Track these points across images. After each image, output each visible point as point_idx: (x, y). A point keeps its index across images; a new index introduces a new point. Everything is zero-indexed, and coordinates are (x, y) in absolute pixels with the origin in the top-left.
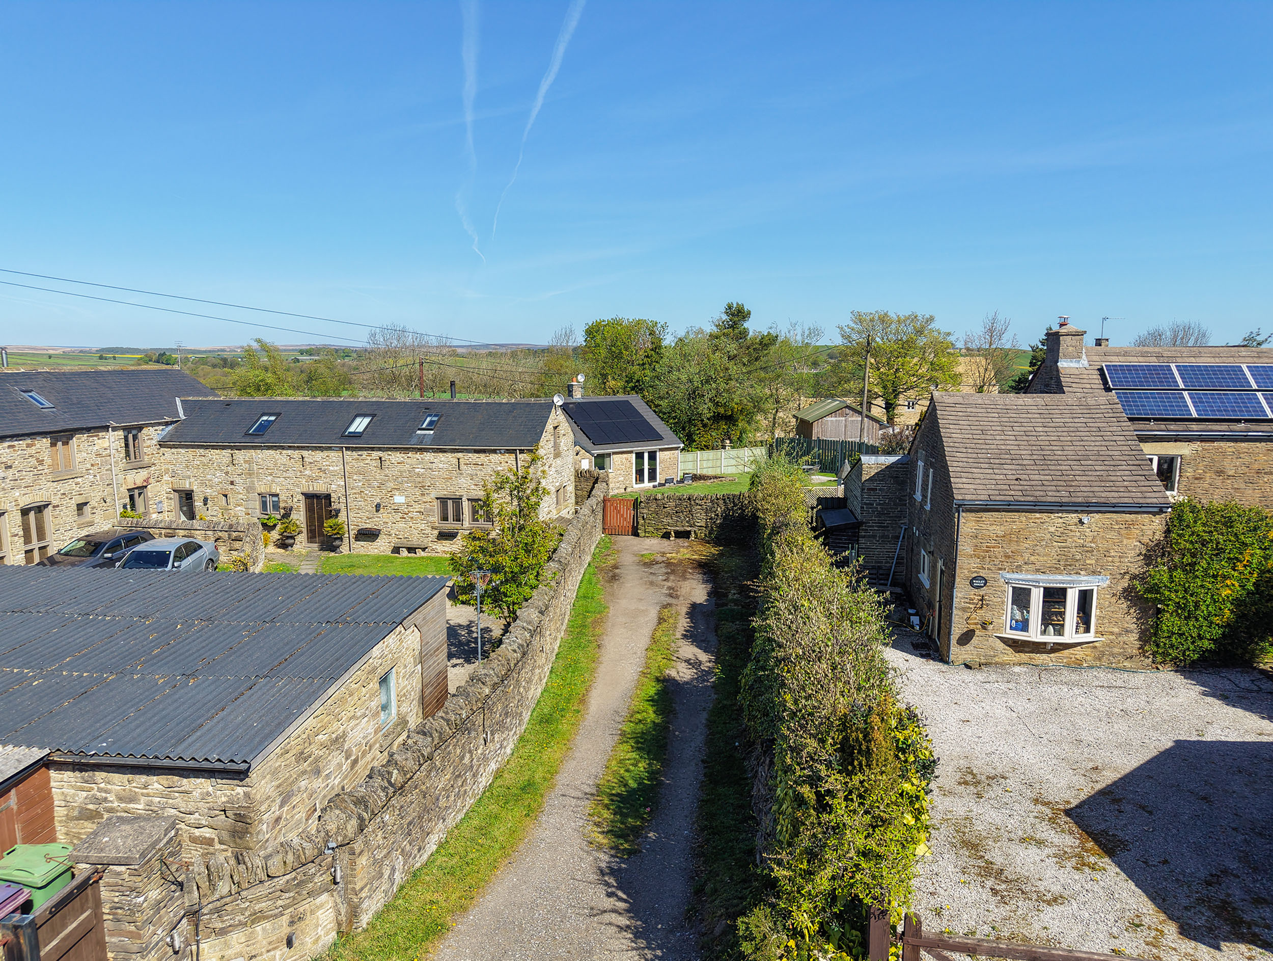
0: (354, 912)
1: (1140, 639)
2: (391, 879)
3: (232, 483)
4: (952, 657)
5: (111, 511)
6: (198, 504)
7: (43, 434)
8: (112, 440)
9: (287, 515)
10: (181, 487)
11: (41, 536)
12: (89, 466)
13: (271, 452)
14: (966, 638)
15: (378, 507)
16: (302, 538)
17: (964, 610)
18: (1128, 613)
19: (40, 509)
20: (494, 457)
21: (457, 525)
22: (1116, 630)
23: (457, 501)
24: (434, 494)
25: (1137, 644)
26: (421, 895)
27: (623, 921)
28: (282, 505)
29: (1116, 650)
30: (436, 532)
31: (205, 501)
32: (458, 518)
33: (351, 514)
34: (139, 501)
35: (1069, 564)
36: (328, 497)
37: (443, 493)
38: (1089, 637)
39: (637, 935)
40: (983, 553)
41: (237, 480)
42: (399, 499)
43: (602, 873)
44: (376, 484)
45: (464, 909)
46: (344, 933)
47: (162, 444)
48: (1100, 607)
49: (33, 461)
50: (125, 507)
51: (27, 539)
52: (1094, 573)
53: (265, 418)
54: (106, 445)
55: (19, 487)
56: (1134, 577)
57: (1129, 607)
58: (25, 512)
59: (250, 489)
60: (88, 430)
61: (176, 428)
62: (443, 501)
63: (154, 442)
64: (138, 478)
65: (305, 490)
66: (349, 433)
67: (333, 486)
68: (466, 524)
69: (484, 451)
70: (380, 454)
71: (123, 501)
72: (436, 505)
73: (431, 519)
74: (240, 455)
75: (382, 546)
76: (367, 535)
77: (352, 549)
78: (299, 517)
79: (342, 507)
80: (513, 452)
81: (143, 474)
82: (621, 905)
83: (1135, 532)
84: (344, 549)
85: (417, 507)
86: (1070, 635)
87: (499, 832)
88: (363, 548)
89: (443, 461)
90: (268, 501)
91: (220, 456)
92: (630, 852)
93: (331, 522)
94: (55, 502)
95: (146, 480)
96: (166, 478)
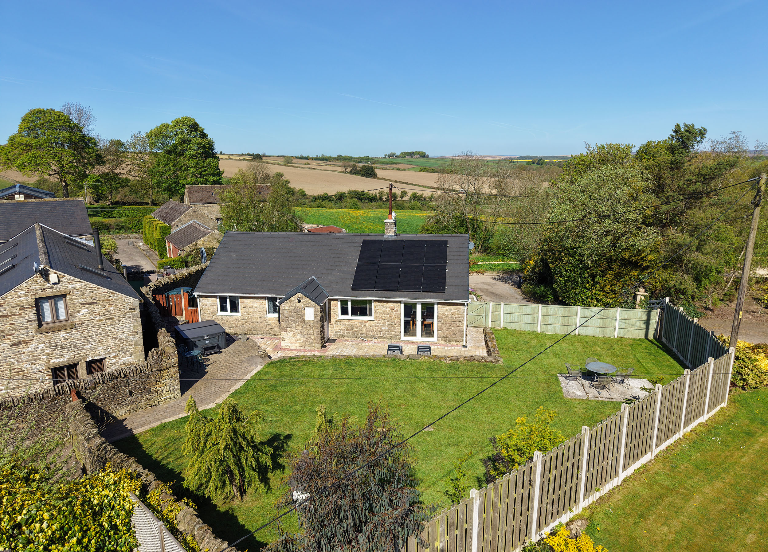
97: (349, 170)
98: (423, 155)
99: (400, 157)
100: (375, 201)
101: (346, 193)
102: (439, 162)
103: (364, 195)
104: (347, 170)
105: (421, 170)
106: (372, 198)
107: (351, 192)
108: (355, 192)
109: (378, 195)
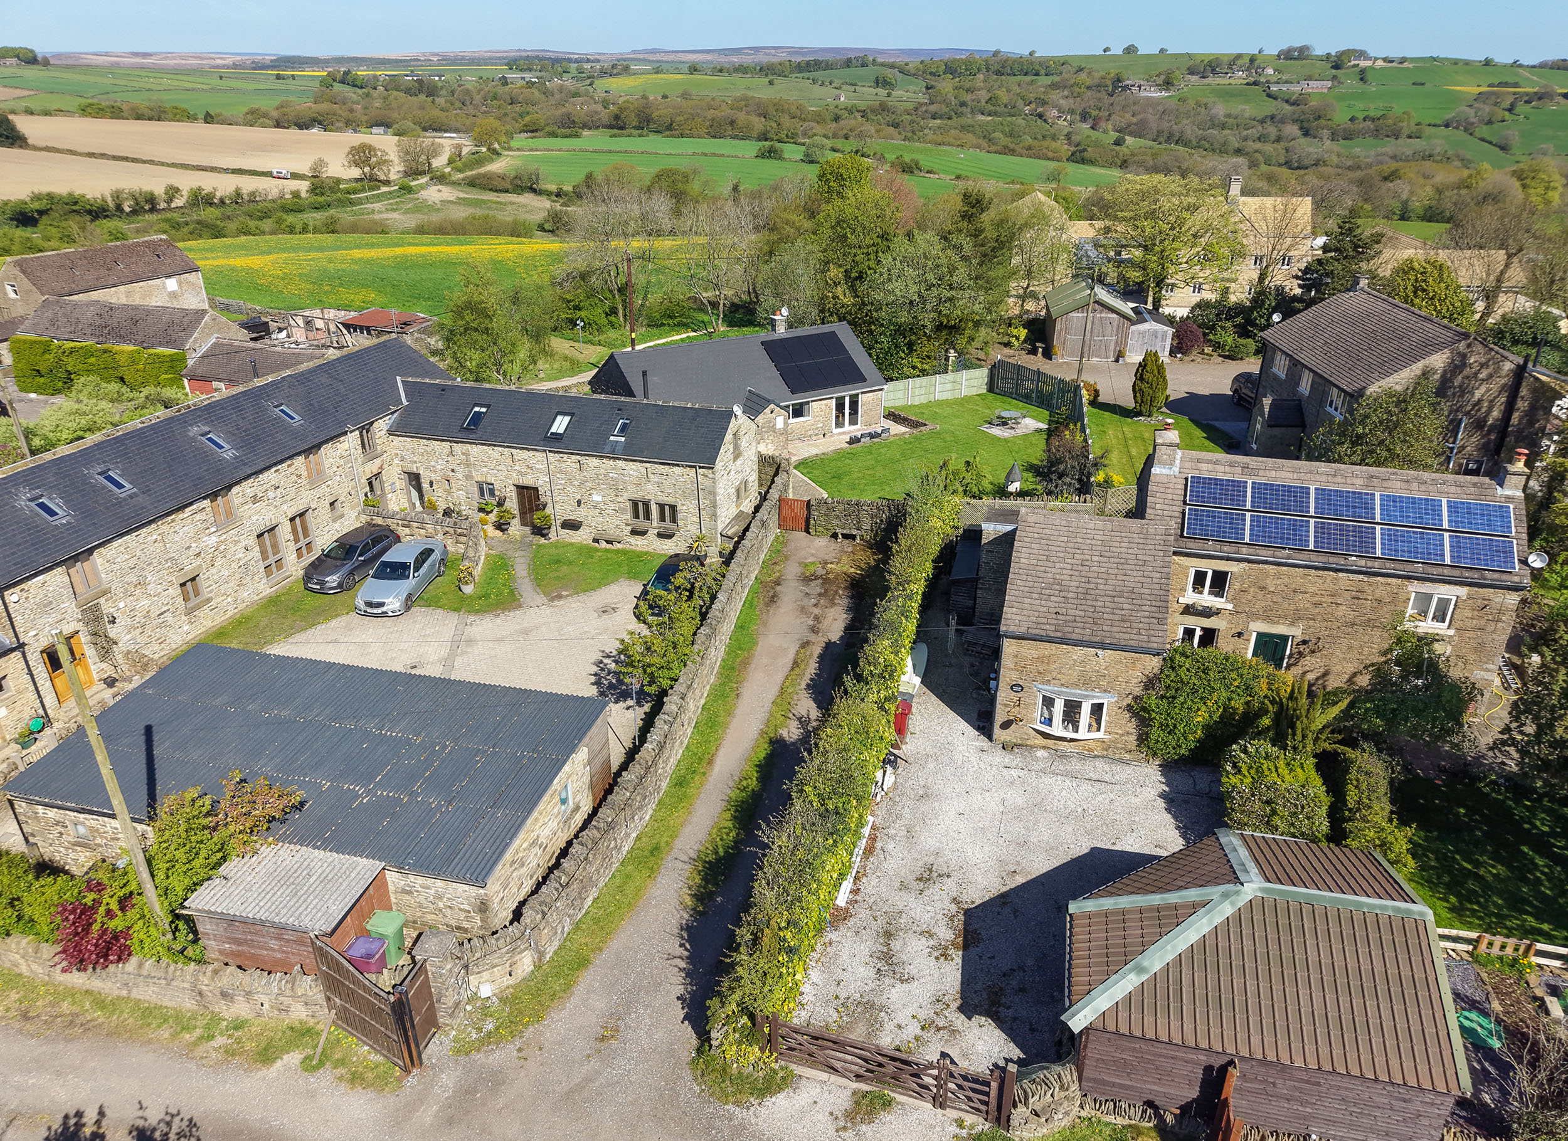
0: (541, 954)
1: (1137, 740)
2: (563, 933)
3: (453, 471)
4: (995, 737)
5: (356, 501)
6: (425, 486)
7: (299, 454)
8: (351, 440)
9: (500, 504)
10: (410, 470)
11: (306, 535)
12: (335, 469)
13: (485, 447)
14: (1006, 725)
15: (579, 503)
16: (515, 523)
17: (1006, 705)
18: (1130, 721)
19: (302, 515)
20: (676, 469)
21: (647, 524)
22: (1120, 732)
23: (647, 505)
24: (626, 496)
25: (1136, 743)
26: (581, 938)
27: (683, 965)
28: (497, 493)
29: (1119, 746)
30: (630, 528)
31: (431, 484)
32: (648, 517)
33: (557, 507)
34: (376, 484)
35: (1086, 683)
36: (536, 489)
37: (634, 496)
38: (1100, 735)
39: (687, 975)
40: (1021, 669)
41: (457, 468)
42: (597, 498)
43: (682, 929)
44: (576, 483)
45: (600, 949)
46: (538, 966)
47: (391, 433)
48: (1109, 715)
49: (294, 478)
50: (366, 495)
51: (297, 540)
52: (1105, 691)
53: (477, 409)
54: (346, 447)
55: (286, 502)
56: (1135, 698)
57: (1131, 717)
58: (292, 520)
59: (468, 477)
60: (332, 439)
61: (400, 416)
62: (635, 504)
63: (384, 432)
64: (372, 467)
65: (516, 482)
66: (552, 434)
67: (541, 482)
68: (655, 523)
69: (669, 464)
70: (579, 457)
71: (364, 491)
72: (628, 505)
73: (625, 517)
74: (459, 448)
75: (583, 537)
76: (572, 525)
77: (557, 534)
78: (512, 505)
79: (549, 499)
80: (694, 467)
81: (378, 462)
82: (686, 953)
83: (1139, 666)
84: (552, 535)
85: (613, 506)
86: (1083, 733)
87: (630, 889)
88: (568, 535)
89: (633, 469)
90: (485, 489)
91: (443, 447)
92: (701, 913)
93: (539, 514)
94: (313, 506)
95: (381, 467)
96: (396, 461)
100: (106, 217)
106: (98, 208)
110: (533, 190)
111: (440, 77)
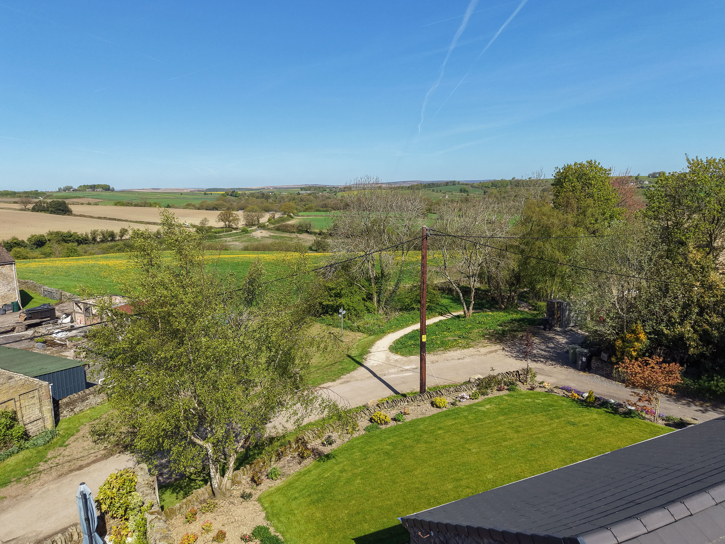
97: (30, 206)
98: (107, 188)
99: (79, 191)
100: (86, 243)
101: (45, 235)
102: (128, 195)
103: (71, 236)
104: (27, 207)
105: (116, 205)
106: (83, 239)
107: (51, 234)
108: (57, 233)
109: (89, 236)
110: (307, 232)
111: (272, 193)
